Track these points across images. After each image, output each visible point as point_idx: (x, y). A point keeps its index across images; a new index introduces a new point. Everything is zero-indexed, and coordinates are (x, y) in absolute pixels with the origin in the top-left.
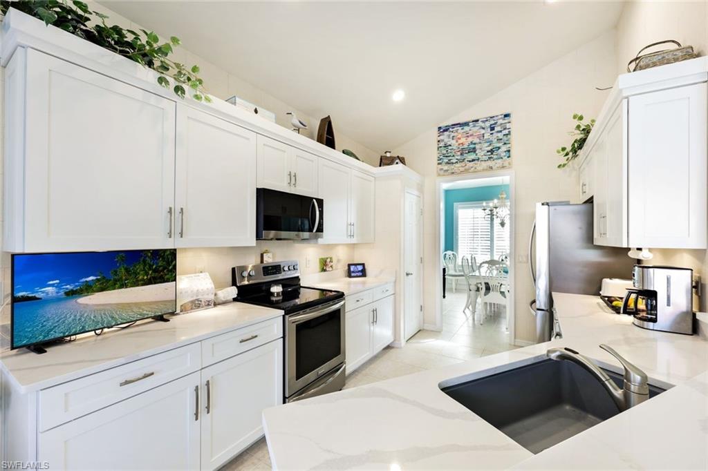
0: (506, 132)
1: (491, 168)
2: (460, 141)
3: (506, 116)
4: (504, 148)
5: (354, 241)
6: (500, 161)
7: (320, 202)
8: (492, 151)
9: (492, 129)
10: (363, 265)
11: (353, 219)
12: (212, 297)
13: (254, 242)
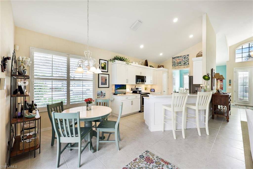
0: (188, 59)
1: (184, 67)
2: (177, 61)
3: (188, 55)
4: (187, 63)
5: (152, 84)
6: (186, 66)
7: (145, 77)
8: (185, 63)
9: (185, 58)
10: (154, 89)
11: (152, 80)
12: (129, 92)
13: (135, 84)
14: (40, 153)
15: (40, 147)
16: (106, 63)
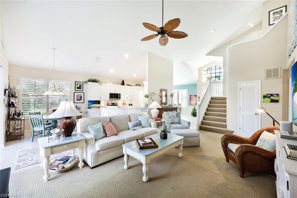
7: (120, 94)
10: (132, 104)
11: (127, 96)
12: (105, 106)
13: (109, 100)
14: (24, 139)
15: (24, 135)
16: (81, 84)
